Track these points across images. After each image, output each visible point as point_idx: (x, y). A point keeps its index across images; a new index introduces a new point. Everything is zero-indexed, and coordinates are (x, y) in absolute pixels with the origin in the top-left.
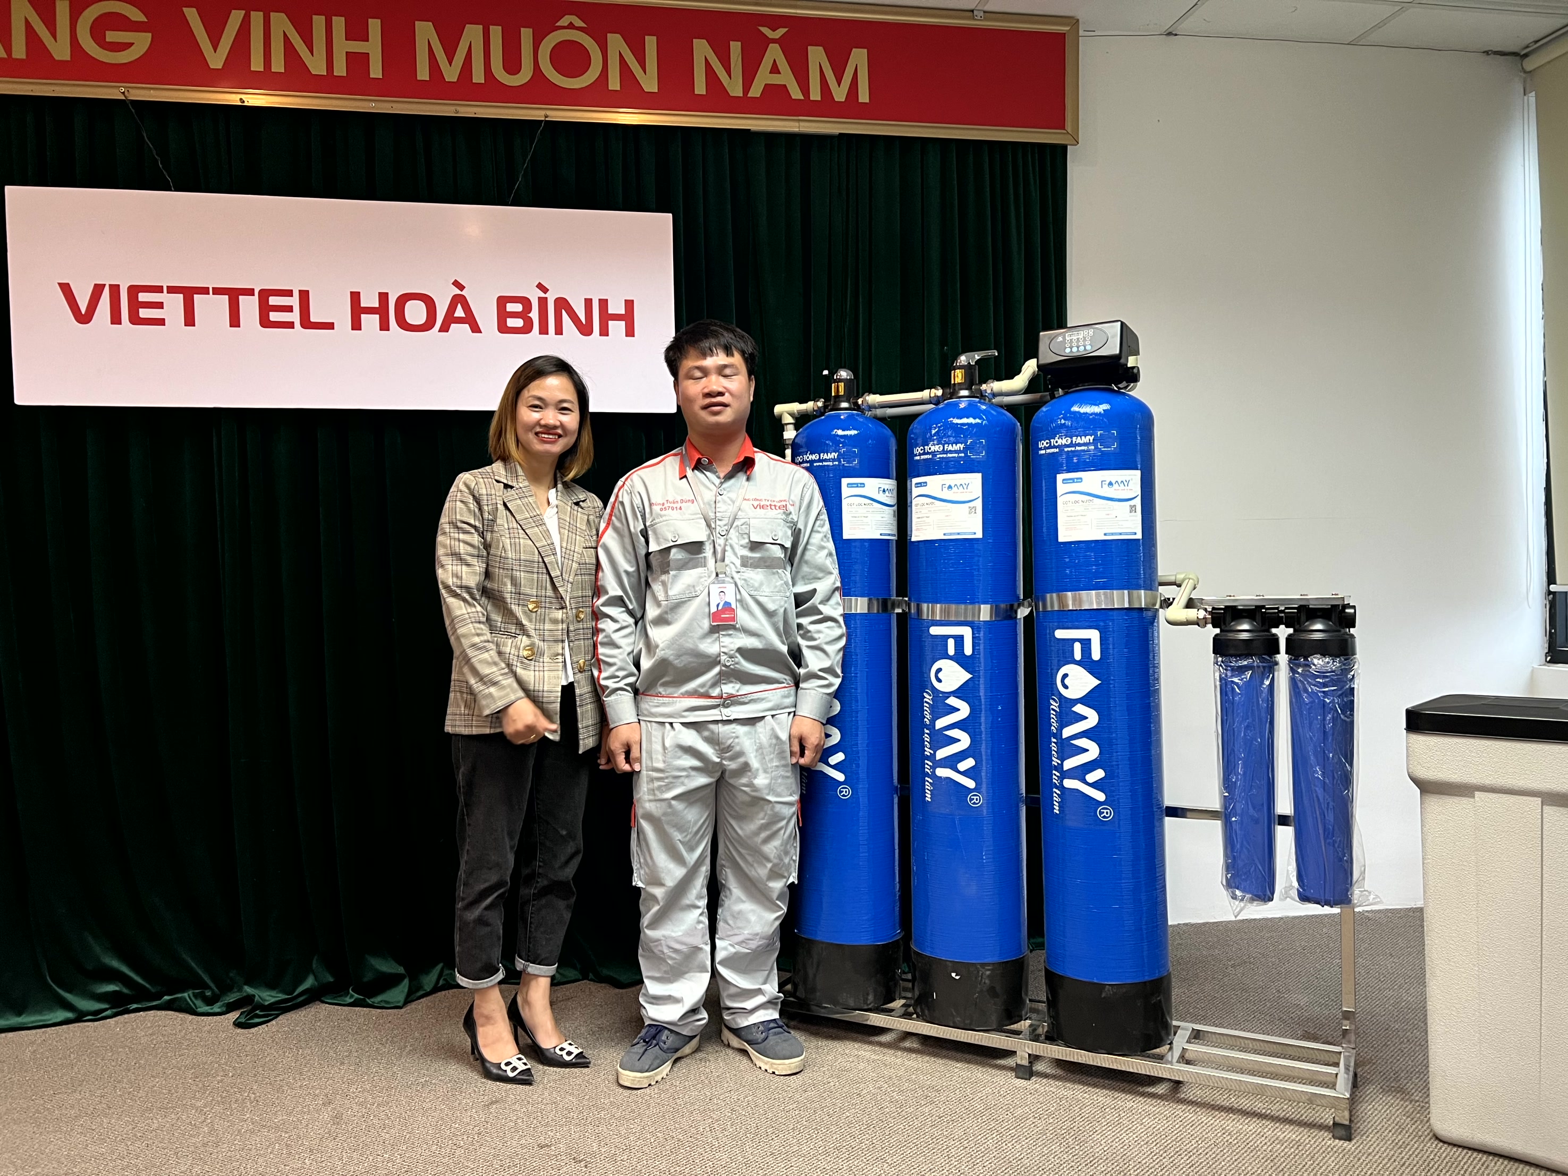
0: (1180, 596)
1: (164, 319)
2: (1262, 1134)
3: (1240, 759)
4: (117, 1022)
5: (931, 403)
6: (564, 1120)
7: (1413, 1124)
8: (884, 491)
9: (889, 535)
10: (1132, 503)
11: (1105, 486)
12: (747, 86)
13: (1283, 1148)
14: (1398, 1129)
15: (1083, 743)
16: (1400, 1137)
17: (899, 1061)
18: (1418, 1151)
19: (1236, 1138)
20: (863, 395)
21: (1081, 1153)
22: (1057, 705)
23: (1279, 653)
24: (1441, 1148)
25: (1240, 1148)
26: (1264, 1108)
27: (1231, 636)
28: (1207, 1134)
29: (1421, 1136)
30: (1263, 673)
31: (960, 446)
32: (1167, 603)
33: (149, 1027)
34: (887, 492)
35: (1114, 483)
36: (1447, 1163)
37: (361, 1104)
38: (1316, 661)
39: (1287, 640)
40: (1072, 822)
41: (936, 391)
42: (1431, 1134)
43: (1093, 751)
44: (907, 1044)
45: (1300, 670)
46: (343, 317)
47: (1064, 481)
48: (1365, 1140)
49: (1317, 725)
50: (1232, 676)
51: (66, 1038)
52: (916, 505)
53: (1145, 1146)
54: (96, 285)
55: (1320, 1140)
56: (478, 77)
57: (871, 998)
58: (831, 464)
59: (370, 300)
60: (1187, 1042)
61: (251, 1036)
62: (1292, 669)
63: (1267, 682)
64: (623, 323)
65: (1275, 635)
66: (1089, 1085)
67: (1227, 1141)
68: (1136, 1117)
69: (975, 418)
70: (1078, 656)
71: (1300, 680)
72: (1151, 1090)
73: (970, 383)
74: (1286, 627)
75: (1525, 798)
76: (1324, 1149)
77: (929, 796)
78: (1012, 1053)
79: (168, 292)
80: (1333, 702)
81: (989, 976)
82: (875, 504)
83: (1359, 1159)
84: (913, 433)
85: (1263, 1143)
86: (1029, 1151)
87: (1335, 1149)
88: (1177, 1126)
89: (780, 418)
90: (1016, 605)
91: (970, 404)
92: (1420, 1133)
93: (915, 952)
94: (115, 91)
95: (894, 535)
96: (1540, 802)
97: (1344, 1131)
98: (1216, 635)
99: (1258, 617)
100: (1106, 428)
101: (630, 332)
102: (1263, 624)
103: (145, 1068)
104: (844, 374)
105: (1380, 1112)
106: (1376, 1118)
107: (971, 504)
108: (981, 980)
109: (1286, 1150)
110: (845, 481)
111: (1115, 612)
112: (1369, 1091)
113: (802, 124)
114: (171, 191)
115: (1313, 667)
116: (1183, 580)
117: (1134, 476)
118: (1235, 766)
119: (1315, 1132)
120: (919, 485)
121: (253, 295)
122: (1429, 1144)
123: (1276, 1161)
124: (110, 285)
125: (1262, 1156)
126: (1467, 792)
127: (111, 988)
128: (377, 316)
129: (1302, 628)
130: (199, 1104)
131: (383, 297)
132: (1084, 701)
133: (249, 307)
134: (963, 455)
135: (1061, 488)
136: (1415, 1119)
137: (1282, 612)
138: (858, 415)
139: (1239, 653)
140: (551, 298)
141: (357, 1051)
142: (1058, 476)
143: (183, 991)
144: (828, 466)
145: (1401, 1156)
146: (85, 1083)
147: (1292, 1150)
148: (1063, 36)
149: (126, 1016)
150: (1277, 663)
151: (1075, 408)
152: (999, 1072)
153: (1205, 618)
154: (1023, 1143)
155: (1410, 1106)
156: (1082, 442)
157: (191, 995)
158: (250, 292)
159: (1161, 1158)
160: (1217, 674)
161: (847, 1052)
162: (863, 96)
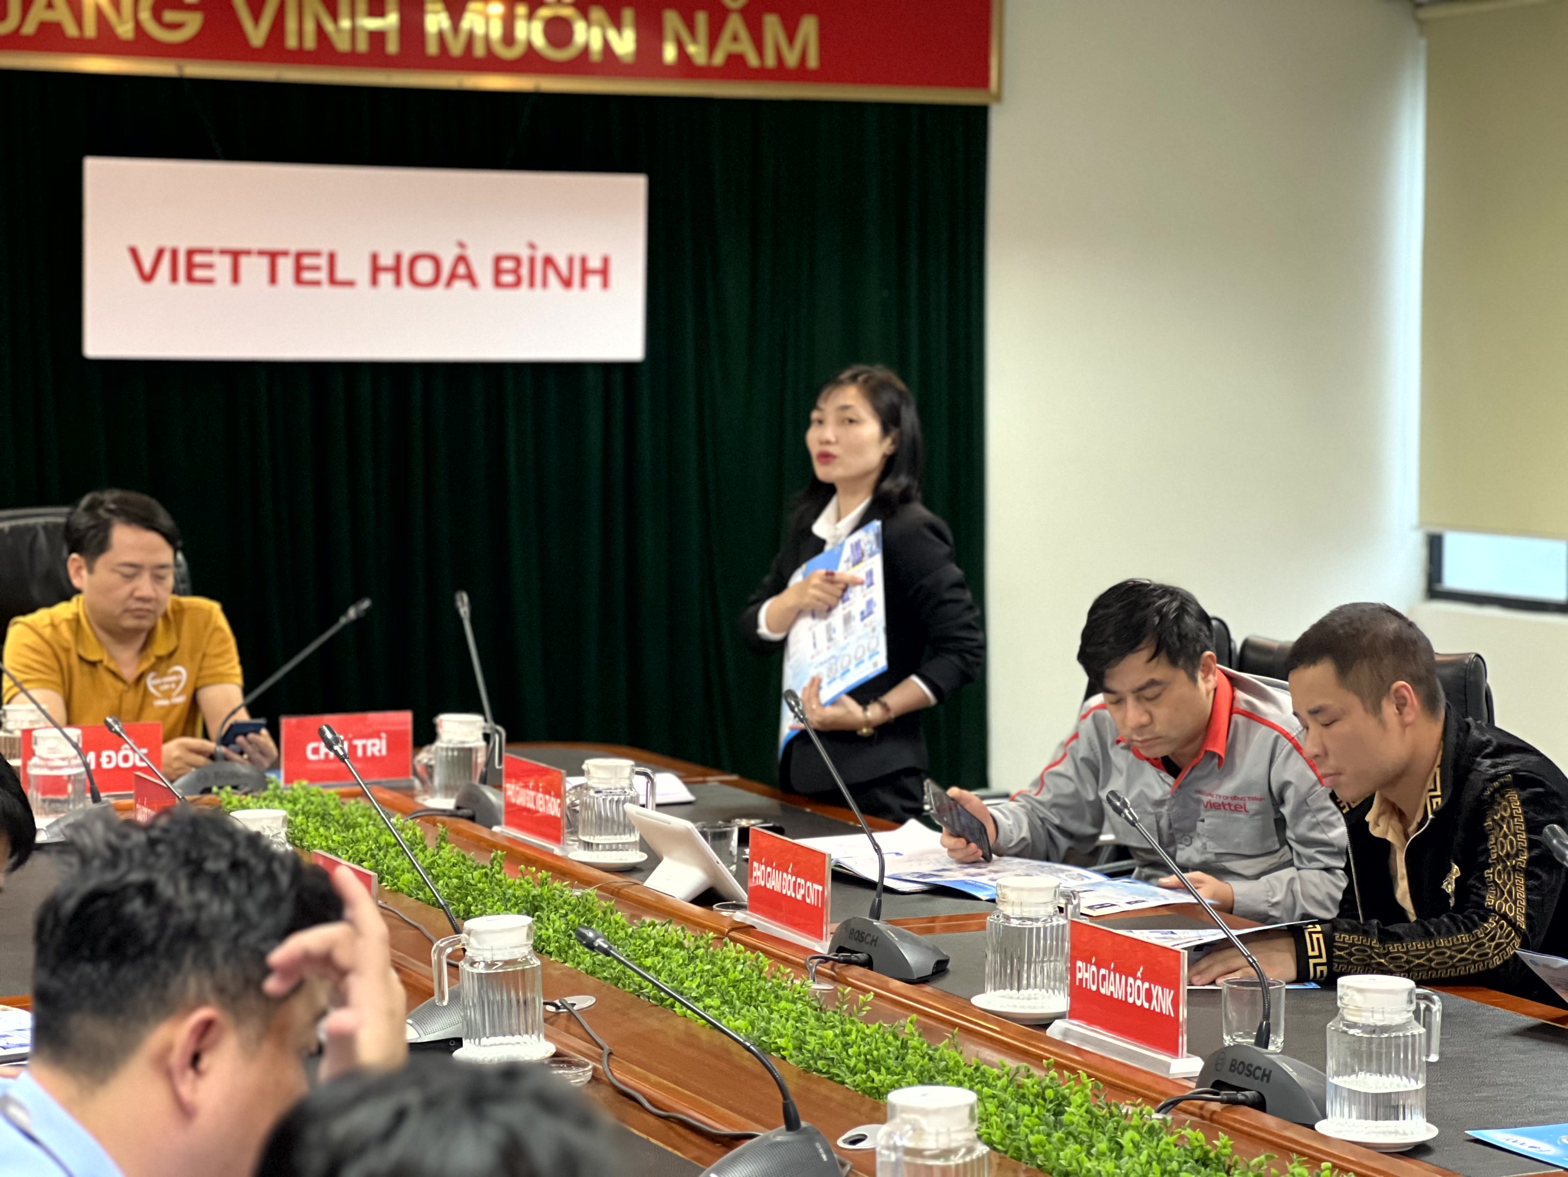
1: (212, 279)
12: (710, 55)
46: (363, 276)
54: (159, 248)
56: (479, 51)
64: (600, 277)
79: (218, 254)
94: (172, 69)
101: (605, 285)
113: (758, 90)
121: (289, 256)
124: (171, 248)
128: (392, 274)
131: (398, 258)
133: (286, 266)
140: (539, 256)
158: (285, 253)
162: (813, 62)
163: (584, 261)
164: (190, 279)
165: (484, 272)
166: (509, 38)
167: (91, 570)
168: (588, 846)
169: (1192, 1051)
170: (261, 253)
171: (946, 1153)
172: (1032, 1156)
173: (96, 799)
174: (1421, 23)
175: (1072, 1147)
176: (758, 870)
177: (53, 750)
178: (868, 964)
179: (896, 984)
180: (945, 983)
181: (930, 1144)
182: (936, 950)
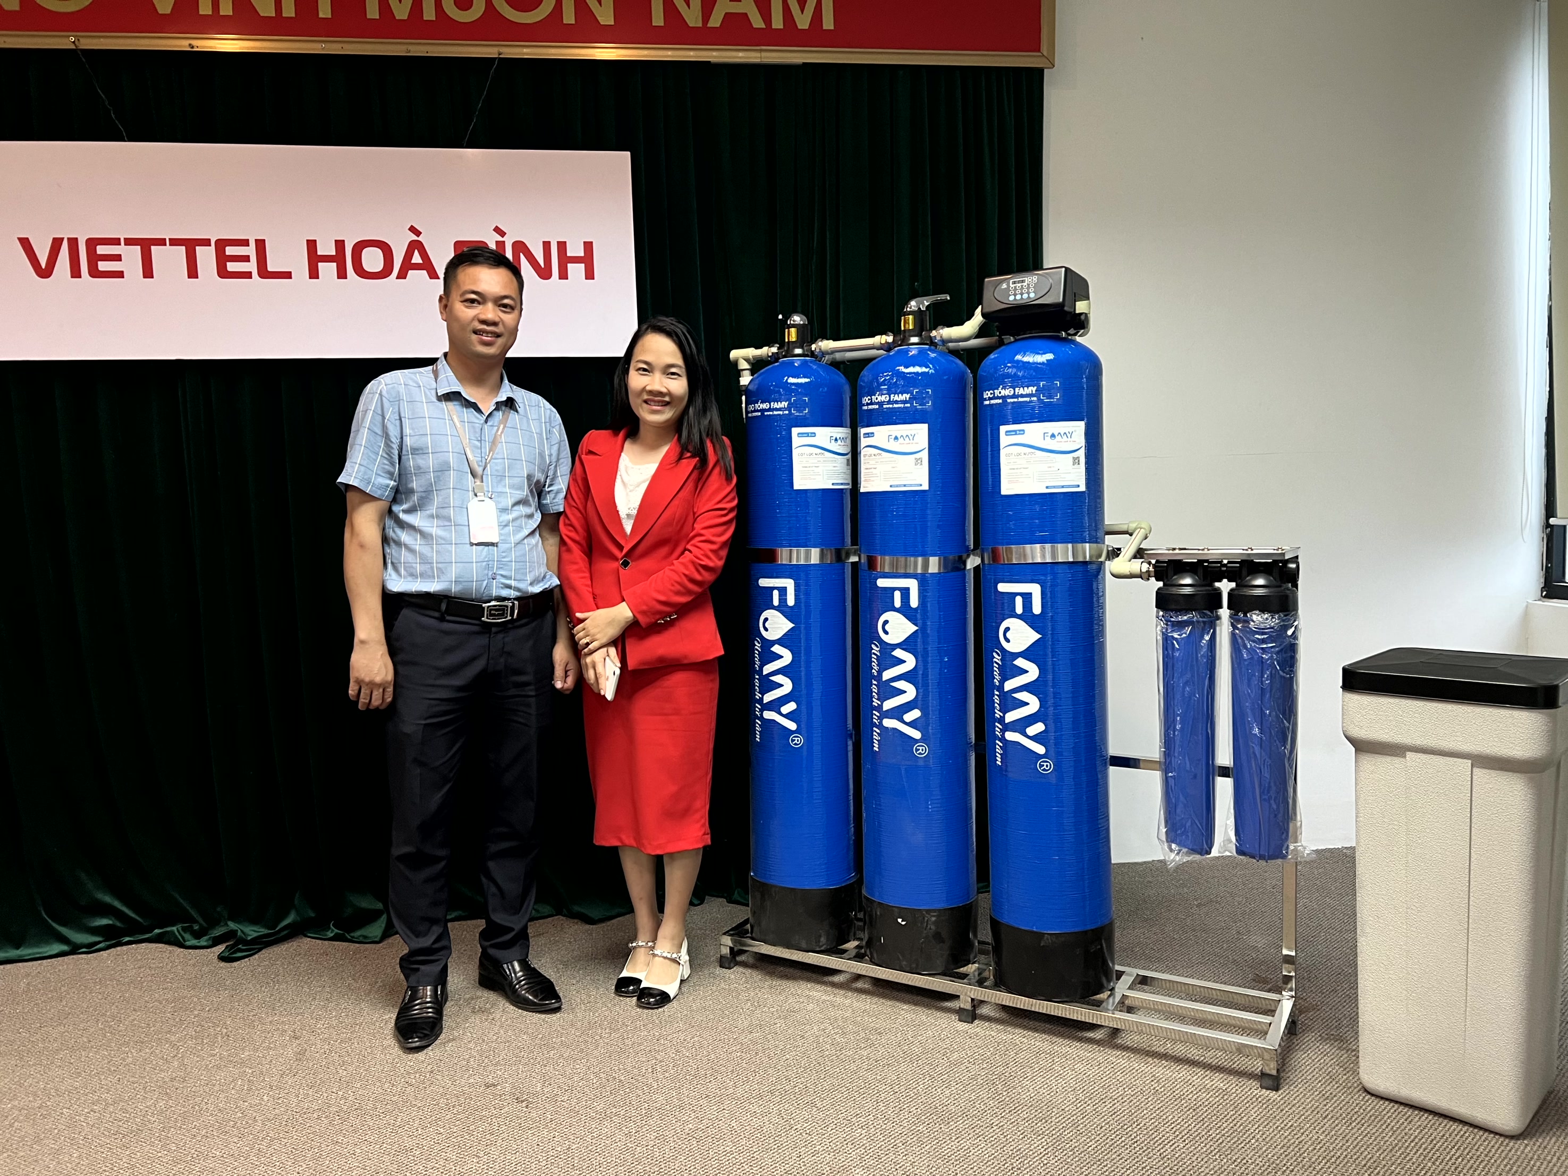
0: (1129, 546)
1: (122, 272)
2: (1190, 1082)
3: (1178, 715)
4: (109, 954)
5: (882, 349)
6: (514, 1059)
7: (1345, 1075)
8: (836, 440)
9: (842, 484)
10: (1075, 455)
11: (1048, 439)
13: (1208, 1097)
14: (1328, 1080)
15: (1023, 696)
16: (1328, 1088)
17: (848, 1002)
18: (1344, 1103)
19: (1164, 1086)
20: (816, 341)
21: (1008, 1099)
22: (999, 658)
23: (1221, 607)
24: (1367, 1101)
25: (1165, 1097)
26: (1198, 1055)
27: (1175, 590)
28: (1135, 1081)
29: (1350, 1087)
30: (1203, 629)
31: (906, 396)
32: (1115, 553)
33: (139, 960)
34: (839, 441)
35: (1056, 434)
36: (1371, 1116)
37: (324, 1040)
38: (1254, 617)
39: (1229, 593)
40: (1014, 774)
41: (887, 337)
42: (1360, 1087)
43: (1033, 704)
44: (859, 985)
45: (1239, 626)
46: (300, 266)
47: (1008, 433)
48: (1293, 1090)
49: (1255, 681)
50: (1172, 631)
51: (59, 970)
52: (865, 456)
53: (1072, 1093)
54: (54, 239)
55: (1247, 1090)
56: (429, 14)
57: (823, 940)
58: (781, 413)
59: (326, 248)
60: (1129, 988)
61: (233, 969)
62: (1232, 625)
63: (1207, 638)
64: (583, 265)
65: (1219, 589)
66: (1030, 1029)
67: (1154, 1088)
68: (1069, 1063)
69: (920, 366)
70: (1019, 609)
71: (1240, 637)
72: (1090, 1035)
73: (920, 329)
74: (1229, 581)
75: (1455, 759)
76: (1248, 1099)
77: (877, 746)
78: (954, 997)
79: (125, 245)
80: (1272, 656)
81: (935, 923)
82: (826, 453)
83: (1282, 1111)
84: (863, 381)
85: (1190, 1091)
86: (957, 1097)
87: (1260, 1099)
88: (1108, 1072)
89: (736, 363)
90: (964, 556)
91: (921, 352)
92: (1349, 1085)
93: (865, 897)
94: (64, 40)
95: (848, 484)
96: (1470, 765)
97: (1273, 1082)
98: (1159, 589)
99: (1200, 571)
100: (1050, 379)
101: (590, 275)
102: (1205, 578)
103: (128, 1002)
104: (797, 319)
105: (1313, 1061)
106: (1308, 1068)
107: (917, 456)
108: (927, 926)
109: (1211, 1099)
110: (795, 431)
111: (1060, 567)
112: (1307, 1039)
113: (764, 54)
114: (125, 141)
115: (1252, 623)
116: (1136, 529)
117: (1078, 428)
118: (1174, 720)
119: (1243, 1081)
120: (868, 435)
121: (210, 245)
122: (1357, 1096)
123: (1198, 1110)
124: (69, 239)
125: (1185, 1105)
126: (1398, 752)
127: (105, 922)
128: (334, 264)
129: (1244, 583)
130: (173, 1038)
131: (340, 245)
132: (1026, 654)
133: (206, 257)
134: (909, 405)
135: (1004, 440)
136: (1348, 1069)
137: (1225, 565)
138: (811, 362)
139: (1178, 607)
140: (509, 242)
141: (330, 987)
142: (1002, 428)
143: (173, 926)
144: (779, 415)
145: (1325, 1108)
146: (70, 1016)
147: (1217, 1099)
149: (119, 948)
150: (1218, 618)
151: (1018, 357)
152: (943, 1015)
153: (1148, 571)
154: (953, 1088)
155: (1346, 1055)
156: (1024, 393)
157: (180, 929)
158: (206, 242)
159: (1085, 1105)
160: (1159, 628)
161: (799, 992)
162: (828, 23)
163: (562, 246)
164: (95, 273)
170: (175, 242)
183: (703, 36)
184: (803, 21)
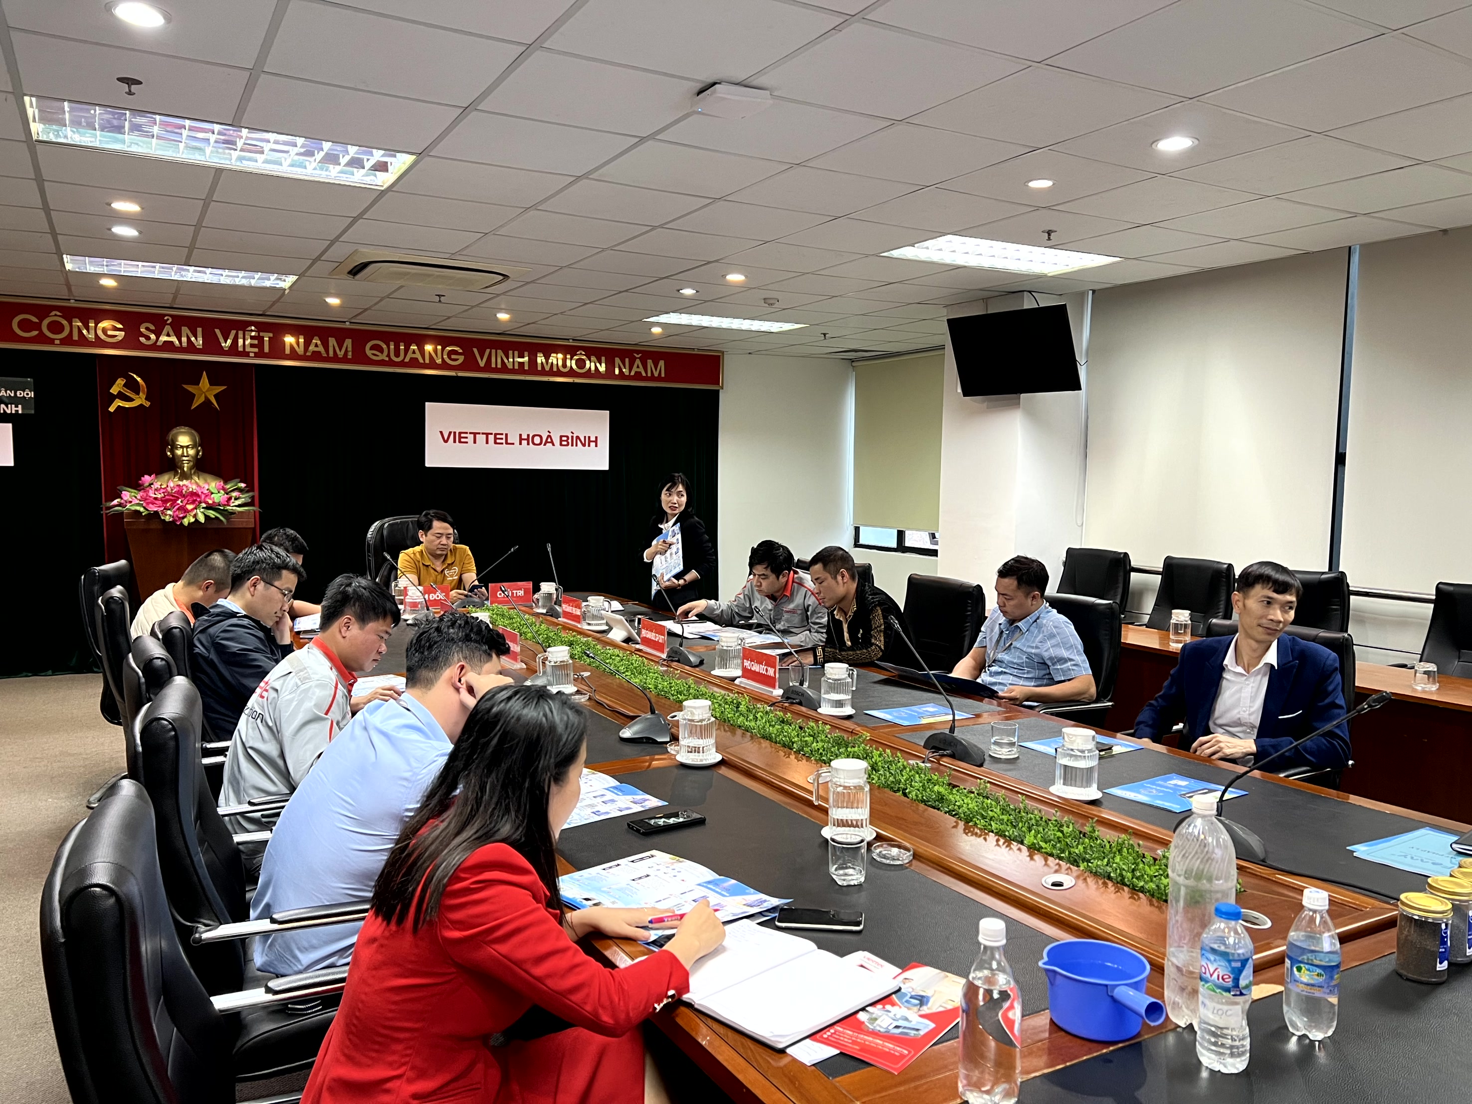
1: (468, 442)
12: (630, 372)
46: (517, 442)
54: (448, 431)
56: (555, 369)
59: (524, 436)
64: (595, 443)
79: (469, 434)
94: (454, 373)
101: (597, 446)
113: (646, 383)
121: (492, 435)
128: (526, 441)
131: (528, 435)
133: (491, 438)
140: (575, 436)
148: (719, 356)
162: (663, 375)
163: (589, 437)
164: (460, 442)
165: (557, 441)
166: (564, 365)
167: (426, 536)
168: (589, 624)
169: (779, 688)
170: (483, 434)
171: (701, 721)
172: (729, 721)
173: (428, 609)
174: (853, 367)
175: (741, 718)
176: (644, 632)
177: (413, 593)
178: (678, 661)
179: (687, 667)
180: (702, 667)
181: (696, 718)
182: (700, 657)
183: (628, 378)
184: (656, 374)
